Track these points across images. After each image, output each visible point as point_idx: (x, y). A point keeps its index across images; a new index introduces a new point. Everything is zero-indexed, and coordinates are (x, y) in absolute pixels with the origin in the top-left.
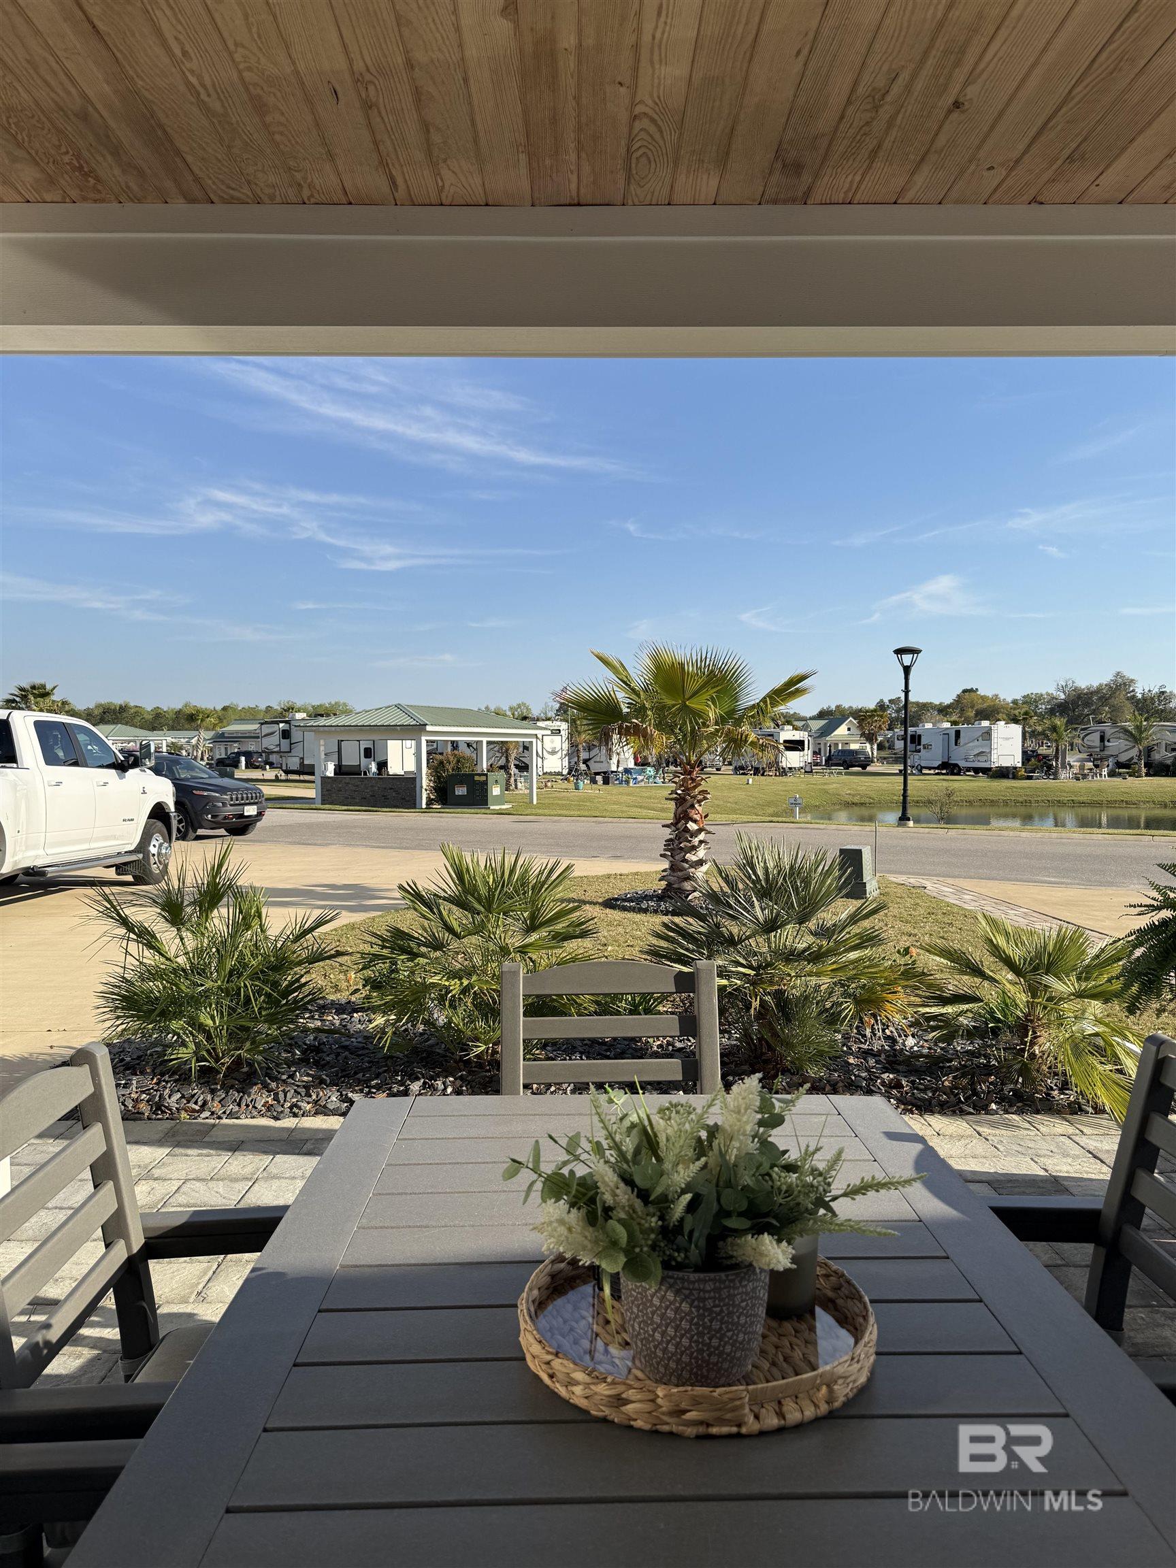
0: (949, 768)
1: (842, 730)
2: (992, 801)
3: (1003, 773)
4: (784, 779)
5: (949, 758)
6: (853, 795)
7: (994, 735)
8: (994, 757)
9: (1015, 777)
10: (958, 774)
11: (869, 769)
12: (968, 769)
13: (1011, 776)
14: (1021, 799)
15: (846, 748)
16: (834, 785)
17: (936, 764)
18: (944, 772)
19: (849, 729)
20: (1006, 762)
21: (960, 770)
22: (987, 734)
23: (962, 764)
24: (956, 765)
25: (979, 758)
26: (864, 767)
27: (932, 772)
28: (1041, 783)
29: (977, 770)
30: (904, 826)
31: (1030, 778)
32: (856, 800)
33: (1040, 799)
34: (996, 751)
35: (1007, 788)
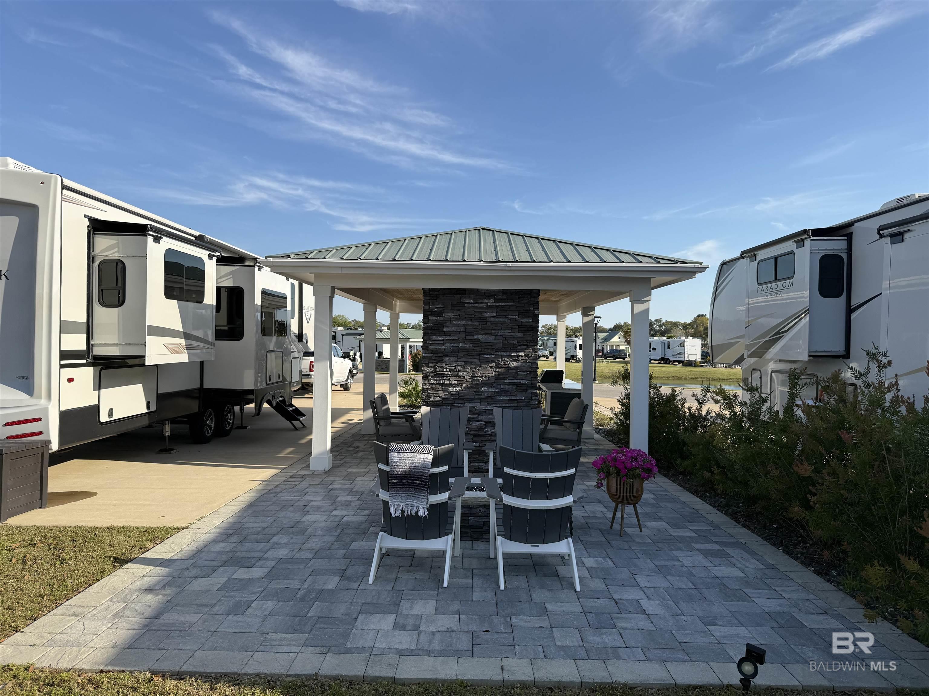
0: (665, 360)
1: (616, 339)
2: (679, 377)
3: (690, 364)
4: (578, 364)
5: (665, 355)
7: (686, 344)
8: (686, 355)
9: (695, 366)
10: (669, 364)
12: (674, 361)
13: (693, 365)
14: (693, 377)
15: (618, 349)
16: (602, 368)
17: (659, 358)
18: (662, 362)
19: (619, 338)
20: (692, 358)
21: (670, 361)
22: (683, 344)
23: (671, 358)
24: (668, 359)
25: (679, 356)
26: (624, 359)
27: (657, 362)
28: (708, 369)
29: (679, 362)
31: (702, 366)
33: (703, 377)
34: (687, 352)
35: (688, 371)
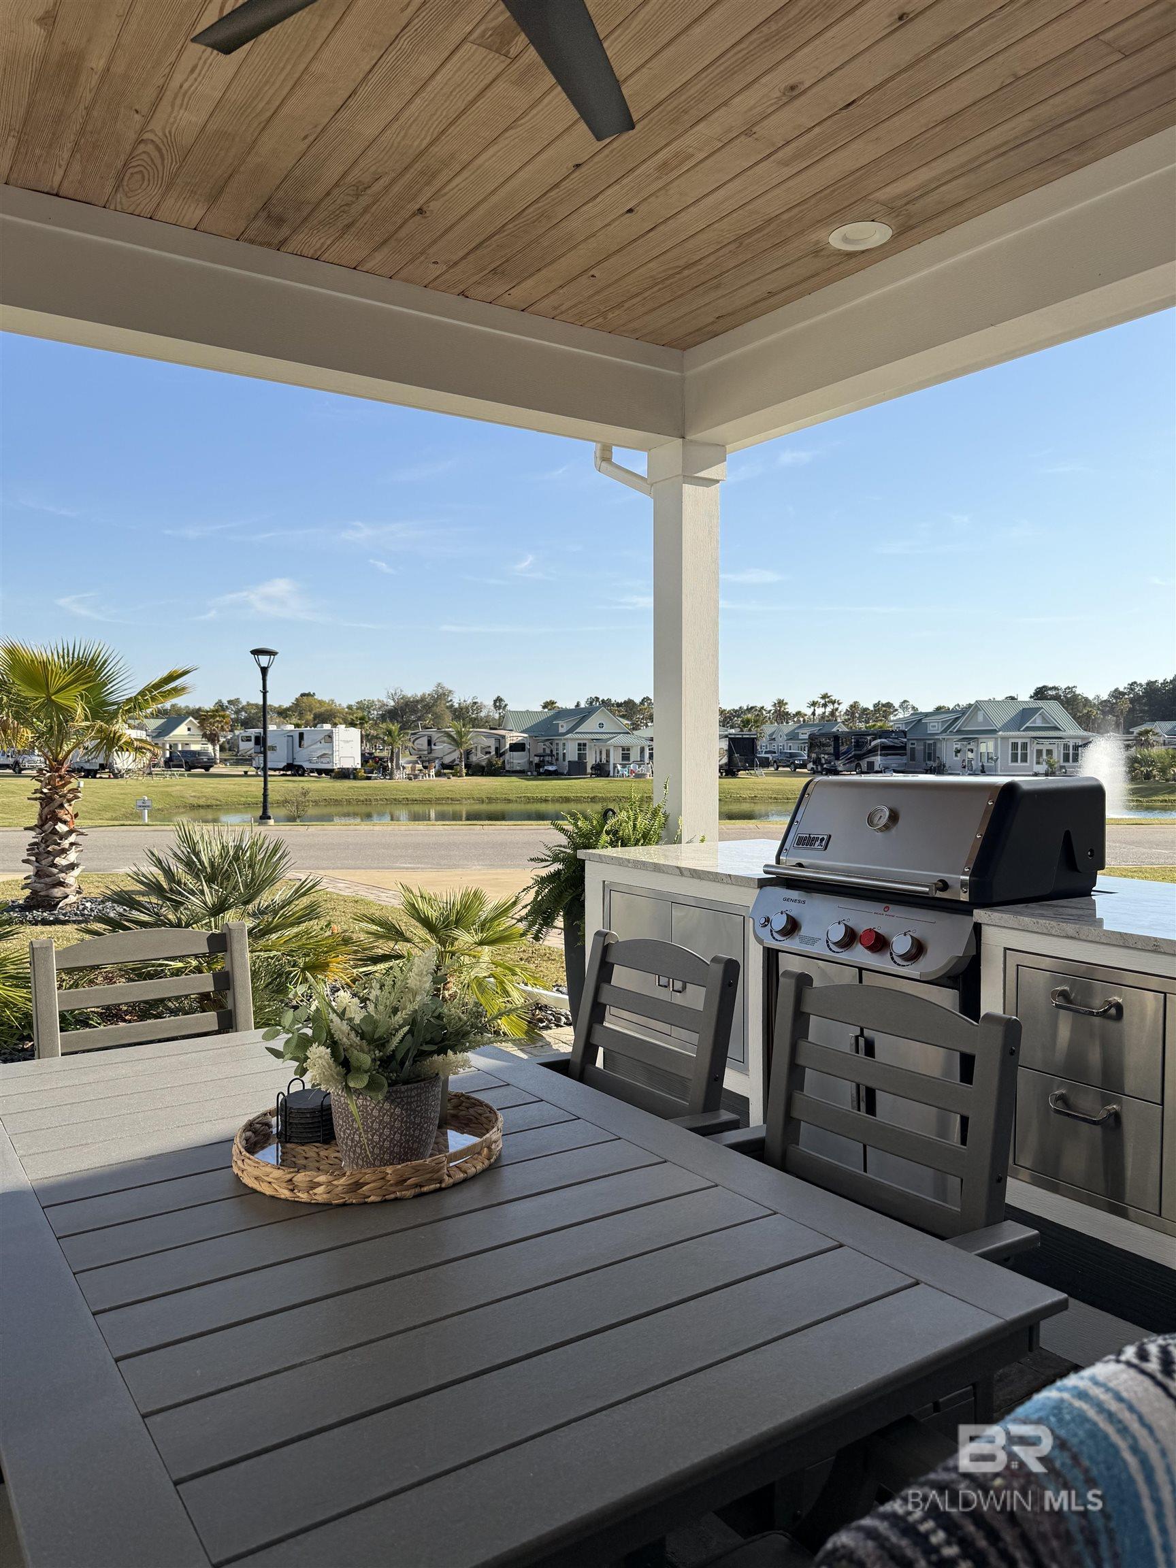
0: (294, 769)
1: (181, 731)
2: (336, 800)
3: (345, 774)
4: (120, 781)
5: (294, 759)
6: (199, 798)
7: (335, 738)
8: (336, 759)
9: (355, 778)
10: (302, 775)
11: (212, 770)
12: (312, 771)
13: (352, 777)
14: (362, 798)
15: (187, 748)
16: (178, 788)
17: (282, 765)
18: (289, 773)
19: (189, 729)
20: (347, 764)
21: (304, 771)
22: (330, 737)
23: (306, 765)
24: (301, 767)
25: (322, 760)
26: (207, 769)
27: (277, 773)
28: (378, 783)
29: (320, 772)
30: (266, 824)
31: (369, 778)
32: (202, 802)
33: (378, 797)
34: (337, 753)
35: (349, 788)
